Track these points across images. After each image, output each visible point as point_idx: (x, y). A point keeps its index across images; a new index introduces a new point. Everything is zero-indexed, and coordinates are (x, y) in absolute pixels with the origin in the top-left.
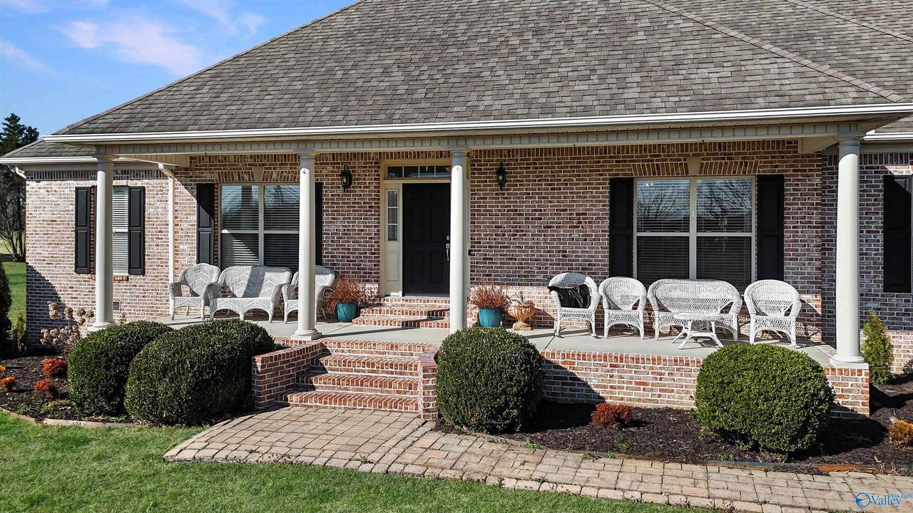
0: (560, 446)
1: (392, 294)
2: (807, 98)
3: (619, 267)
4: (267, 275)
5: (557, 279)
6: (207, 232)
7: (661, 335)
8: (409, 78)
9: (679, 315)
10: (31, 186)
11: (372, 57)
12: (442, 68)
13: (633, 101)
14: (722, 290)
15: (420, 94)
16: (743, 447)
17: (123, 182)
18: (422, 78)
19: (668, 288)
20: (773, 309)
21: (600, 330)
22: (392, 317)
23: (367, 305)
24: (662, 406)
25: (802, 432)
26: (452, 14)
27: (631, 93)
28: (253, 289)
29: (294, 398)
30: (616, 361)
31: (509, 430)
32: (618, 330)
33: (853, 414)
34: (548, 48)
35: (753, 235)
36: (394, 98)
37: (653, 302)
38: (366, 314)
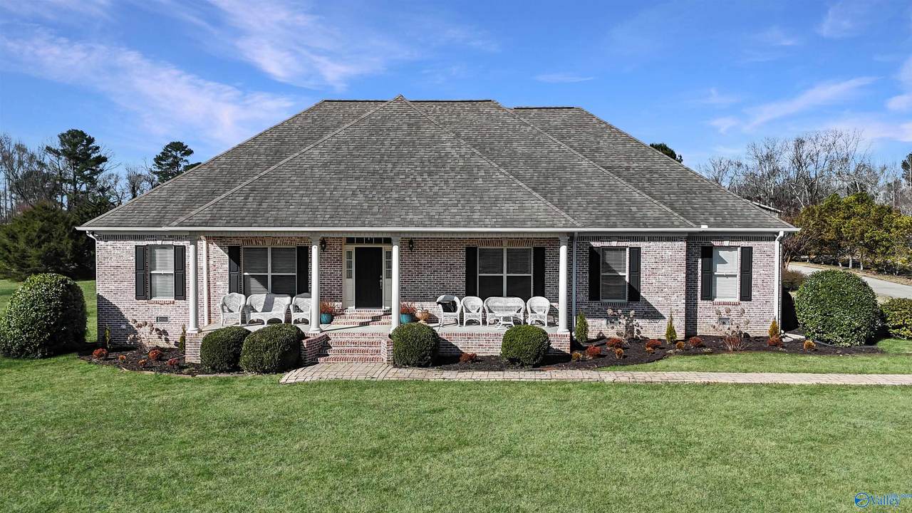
0: (449, 369)
1: (349, 308)
2: (547, 223)
3: (470, 292)
4: (276, 299)
5: (440, 298)
6: (235, 274)
7: (490, 324)
8: (367, 199)
9: (498, 314)
10: (100, 244)
11: (344, 183)
12: (383, 193)
13: (477, 220)
14: (517, 302)
15: (376, 209)
16: (518, 364)
17: (170, 243)
18: (374, 199)
19: (494, 301)
20: (539, 311)
21: (462, 323)
22: (352, 320)
23: (336, 315)
24: (489, 355)
25: (537, 357)
26: (382, 155)
27: (476, 216)
28: (268, 307)
29: (321, 360)
30: (470, 336)
31: (426, 366)
32: (470, 323)
33: (564, 353)
34: (437, 185)
35: (532, 275)
36: (362, 212)
37: (486, 308)
38: (336, 319)
